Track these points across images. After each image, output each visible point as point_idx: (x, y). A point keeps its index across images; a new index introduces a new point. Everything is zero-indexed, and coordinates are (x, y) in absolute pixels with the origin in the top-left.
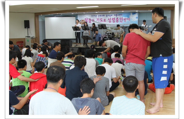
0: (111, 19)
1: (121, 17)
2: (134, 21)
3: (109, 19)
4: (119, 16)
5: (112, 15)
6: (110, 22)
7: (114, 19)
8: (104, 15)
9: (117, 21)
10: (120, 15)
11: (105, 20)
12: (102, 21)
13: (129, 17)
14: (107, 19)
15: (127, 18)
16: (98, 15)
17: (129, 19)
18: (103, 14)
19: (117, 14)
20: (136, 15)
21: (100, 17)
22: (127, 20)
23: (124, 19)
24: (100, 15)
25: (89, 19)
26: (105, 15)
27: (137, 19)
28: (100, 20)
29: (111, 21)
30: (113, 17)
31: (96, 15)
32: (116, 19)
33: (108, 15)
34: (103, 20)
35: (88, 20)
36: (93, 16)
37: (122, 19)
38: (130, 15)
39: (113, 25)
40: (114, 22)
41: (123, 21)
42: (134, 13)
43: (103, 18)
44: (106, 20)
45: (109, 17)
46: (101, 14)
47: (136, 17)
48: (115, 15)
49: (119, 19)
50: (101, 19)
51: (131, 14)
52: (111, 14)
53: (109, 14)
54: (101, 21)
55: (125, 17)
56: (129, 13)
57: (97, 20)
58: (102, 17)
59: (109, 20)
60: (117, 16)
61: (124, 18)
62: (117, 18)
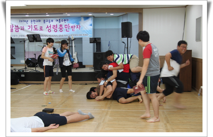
0: (52, 27)
1: (67, 23)
2: (87, 29)
3: (48, 27)
4: (64, 22)
5: (52, 21)
6: (50, 31)
7: (57, 26)
8: (39, 21)
9: (61, 30)
10: (65, 20)
11: (41, 29)
12: (37, 29)
13: (78, 24)
14: (45, 26)
15: (76, 25)
16: (29, 20)
17: (78, 27)
18: (38, 19)
19: (60, 20)
20: (90, 21)
21: (33, 23)
22: (75, 28)
23: (72, 27)
24: (33, 19)
25: (16, 27)
26: (42, 20)
27: (92, 27)
28: (33, 29)
29: (52, 29)
30: (55, 23)
31: (26, 19)
32: (58, 27)
33: (46, 21)
34: (39, 28)
35: (14, 28)
36: (22, 21)
37: (69, 27)
38: (80, 20)
39: (55, 36)
40: (56, 30)
41: (71, 30)
42: (87, 18)
43: (39, 24)
44: (43, 28)
45: (47, 24)
46: (35, 19)
47: (90, 24)
48: (58, 20)
49: (63, 26)
50: (36, 27)
51: (83, 19)
52: (51, 19)
53: (48, 19)
54: (35, 29)
55: (73, 23)
56: (80, 18)
57: (29, 27)
58: (37, 24)
59: (48, 29)
60: (61, 22)
61: (71, 25)
62: (61, 25)
